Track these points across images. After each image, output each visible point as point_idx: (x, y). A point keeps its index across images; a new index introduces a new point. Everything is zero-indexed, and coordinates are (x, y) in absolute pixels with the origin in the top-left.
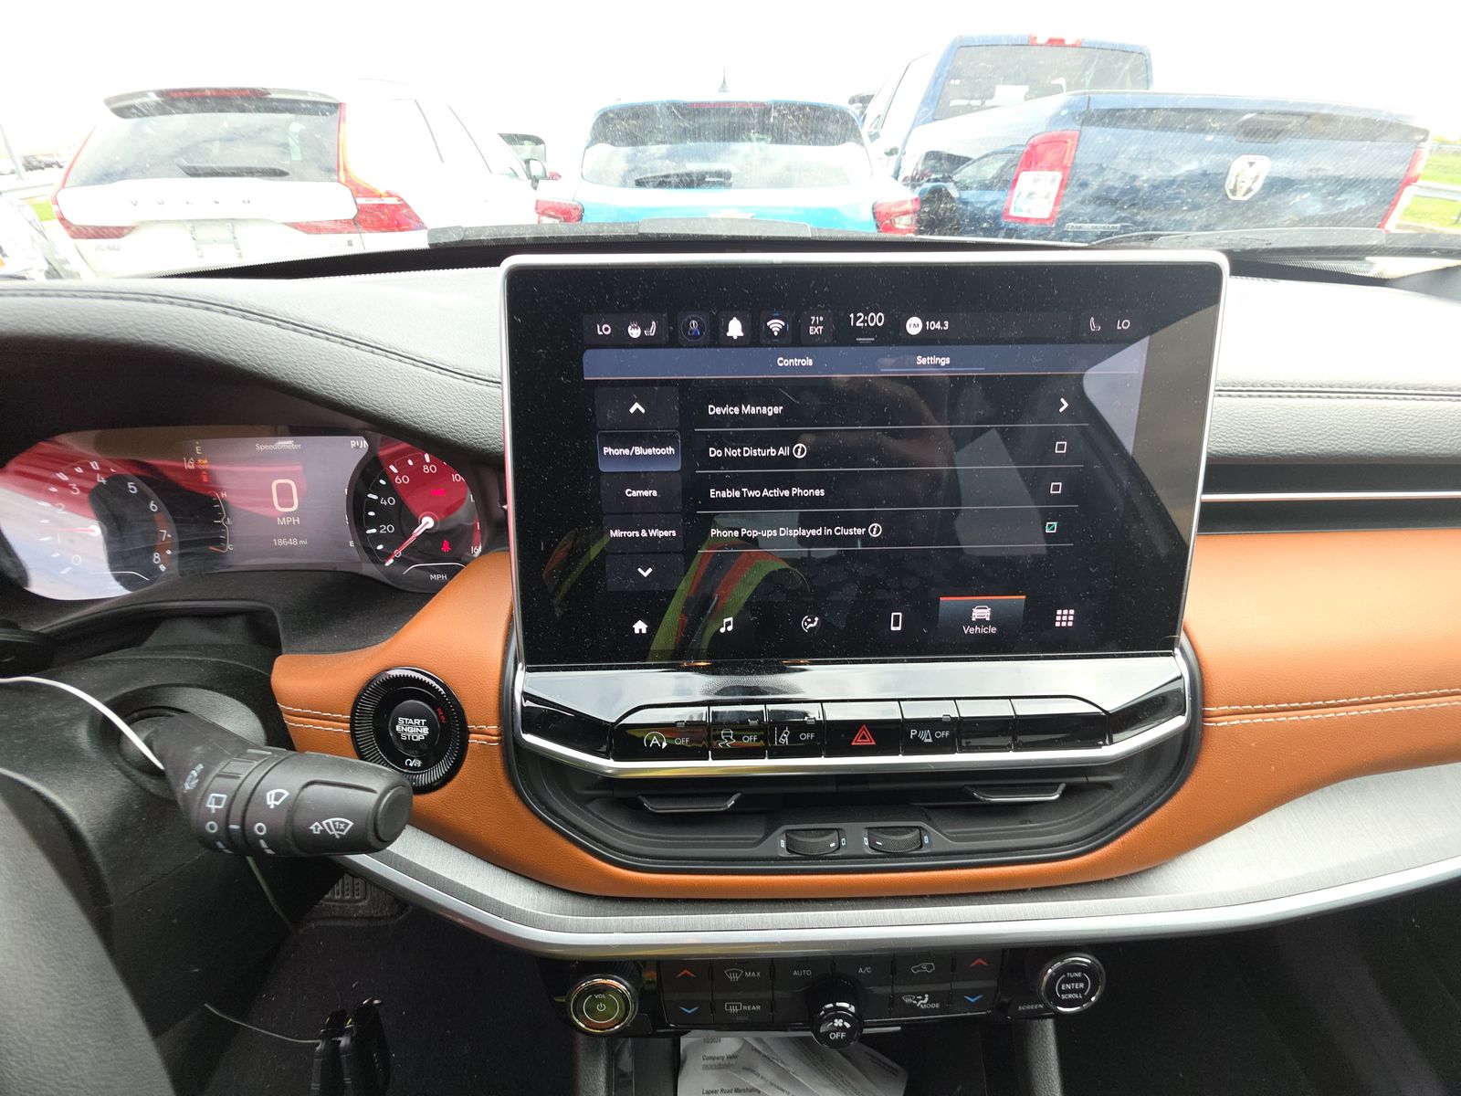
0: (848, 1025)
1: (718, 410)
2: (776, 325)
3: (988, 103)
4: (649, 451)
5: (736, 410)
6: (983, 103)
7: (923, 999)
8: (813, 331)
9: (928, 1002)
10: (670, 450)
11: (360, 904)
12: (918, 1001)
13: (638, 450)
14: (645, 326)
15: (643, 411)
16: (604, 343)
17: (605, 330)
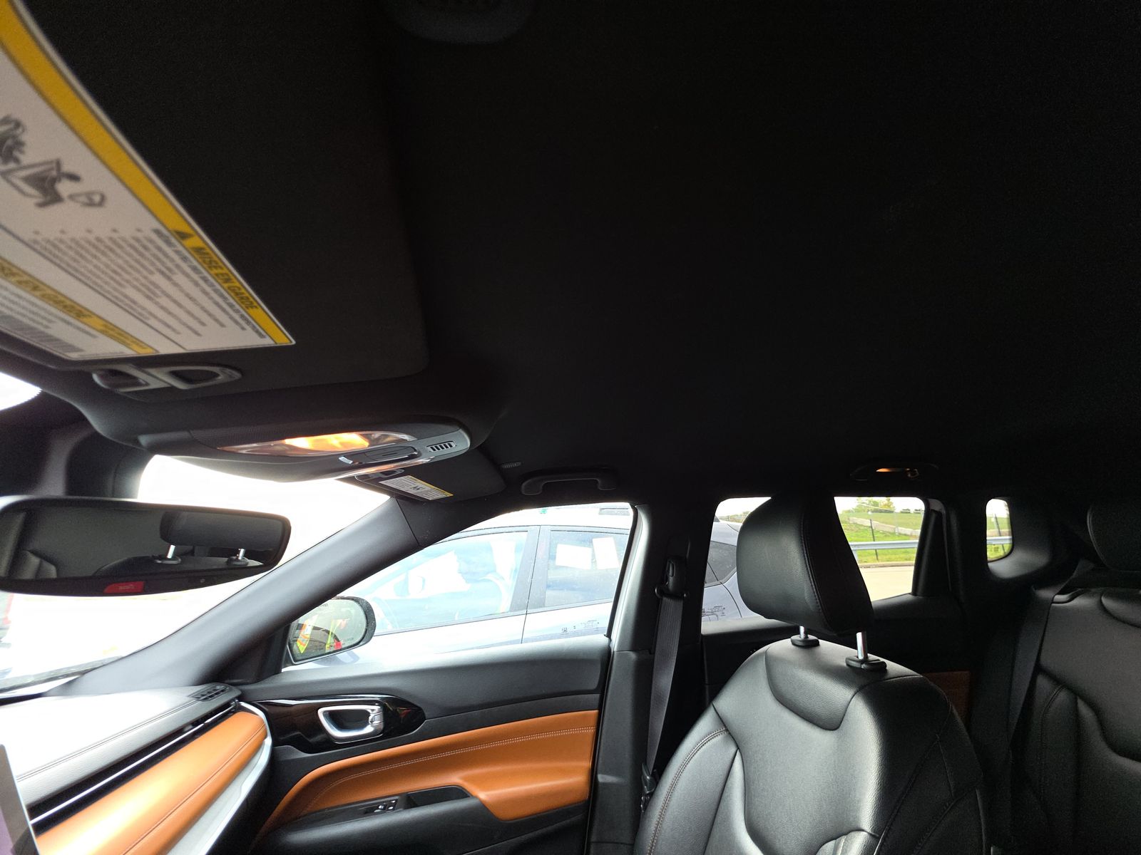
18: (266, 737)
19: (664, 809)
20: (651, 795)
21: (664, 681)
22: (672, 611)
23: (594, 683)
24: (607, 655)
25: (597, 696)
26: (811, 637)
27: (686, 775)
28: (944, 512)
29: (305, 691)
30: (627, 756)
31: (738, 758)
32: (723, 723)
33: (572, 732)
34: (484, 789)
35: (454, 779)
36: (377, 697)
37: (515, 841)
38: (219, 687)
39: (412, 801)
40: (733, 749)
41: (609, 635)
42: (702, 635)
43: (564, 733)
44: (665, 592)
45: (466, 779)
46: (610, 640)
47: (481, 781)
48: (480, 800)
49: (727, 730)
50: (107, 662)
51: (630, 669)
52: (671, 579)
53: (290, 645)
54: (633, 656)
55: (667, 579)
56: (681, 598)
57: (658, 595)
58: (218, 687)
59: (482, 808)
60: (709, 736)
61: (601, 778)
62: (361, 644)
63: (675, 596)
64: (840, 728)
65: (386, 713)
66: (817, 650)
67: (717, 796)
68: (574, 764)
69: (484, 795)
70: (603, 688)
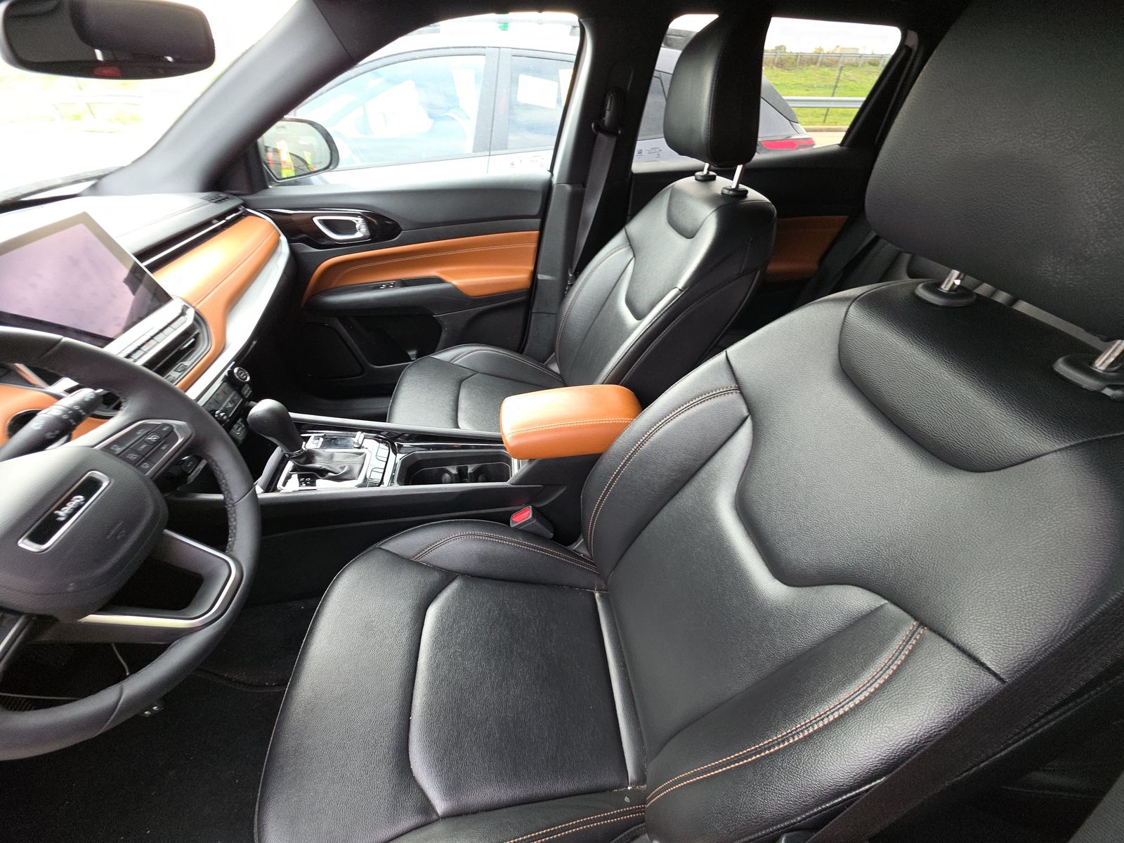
0: (224, 414)
18: (280, 236)
19: (579, 292)
20: (571, 285)
21: (591, 209)
22: (605, 147)
23: (536, 210)
24: (548, 187)
25: (538, 221)
26: (712, 173)
27: (596, 273)
28: (915, 49)
29: (297, 204)
30: (559, 263)
31: (632, 262)
32: (629, 241)
33: (520, 246)
34: (455, 279)
35: (433, 272)
36: (358, 211)
37: (481, 308)
38: (223, 195)
39: (404, 283)
40: (631, 256)
41: (551, 170)
42: (632, 173)
43: (512, 246)
44: (599, 128)
45: (441, 273)
46: (552, 175)
47: (455, 275)
48: (453, 284)
49: (630, 245)
50: (112, 170)
51: (566, 198)
52: (608, 114)
53: (266, 164)
54: (568, 188)
55: (604, 115)
56: (616, 134)
57: (594, 131)
58: (221, 195)
59: (455, 288)
60: (618, 248)
61: (540, 277)
62: (331, 167)
63: (609, 132)
64: (696, 236)
65: (369, 224)
66: (713, 183)
67: (613, 284)
68: (521, 267)
69: (455, 282)
70: (543, 214)
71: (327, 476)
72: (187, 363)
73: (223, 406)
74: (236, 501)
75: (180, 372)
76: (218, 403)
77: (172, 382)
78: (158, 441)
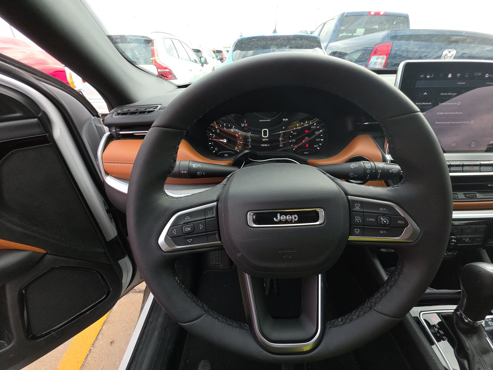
0: (455, 241)
1: (443, 94)
2: (459, 75)
3: (354, 34)
4: (426, 104)
5: (447, 94)
6: (352, 34)
7: (467, 239)
8: (466, 76)
9: (469, 240)
10: (431, 103)
11: (220, 265)
12: (466, 239)
13: (424, 103)
14: (431, 75)
15: (426, 94)
16: (422, 79)
17: (422, 76)
71: (461, 360)
72: (479, 195)
73: (462, 236)
74: (376, 309)
75: (466, 196)
76: (462, 232)
77: (454, 199)
78: (385, 225)
